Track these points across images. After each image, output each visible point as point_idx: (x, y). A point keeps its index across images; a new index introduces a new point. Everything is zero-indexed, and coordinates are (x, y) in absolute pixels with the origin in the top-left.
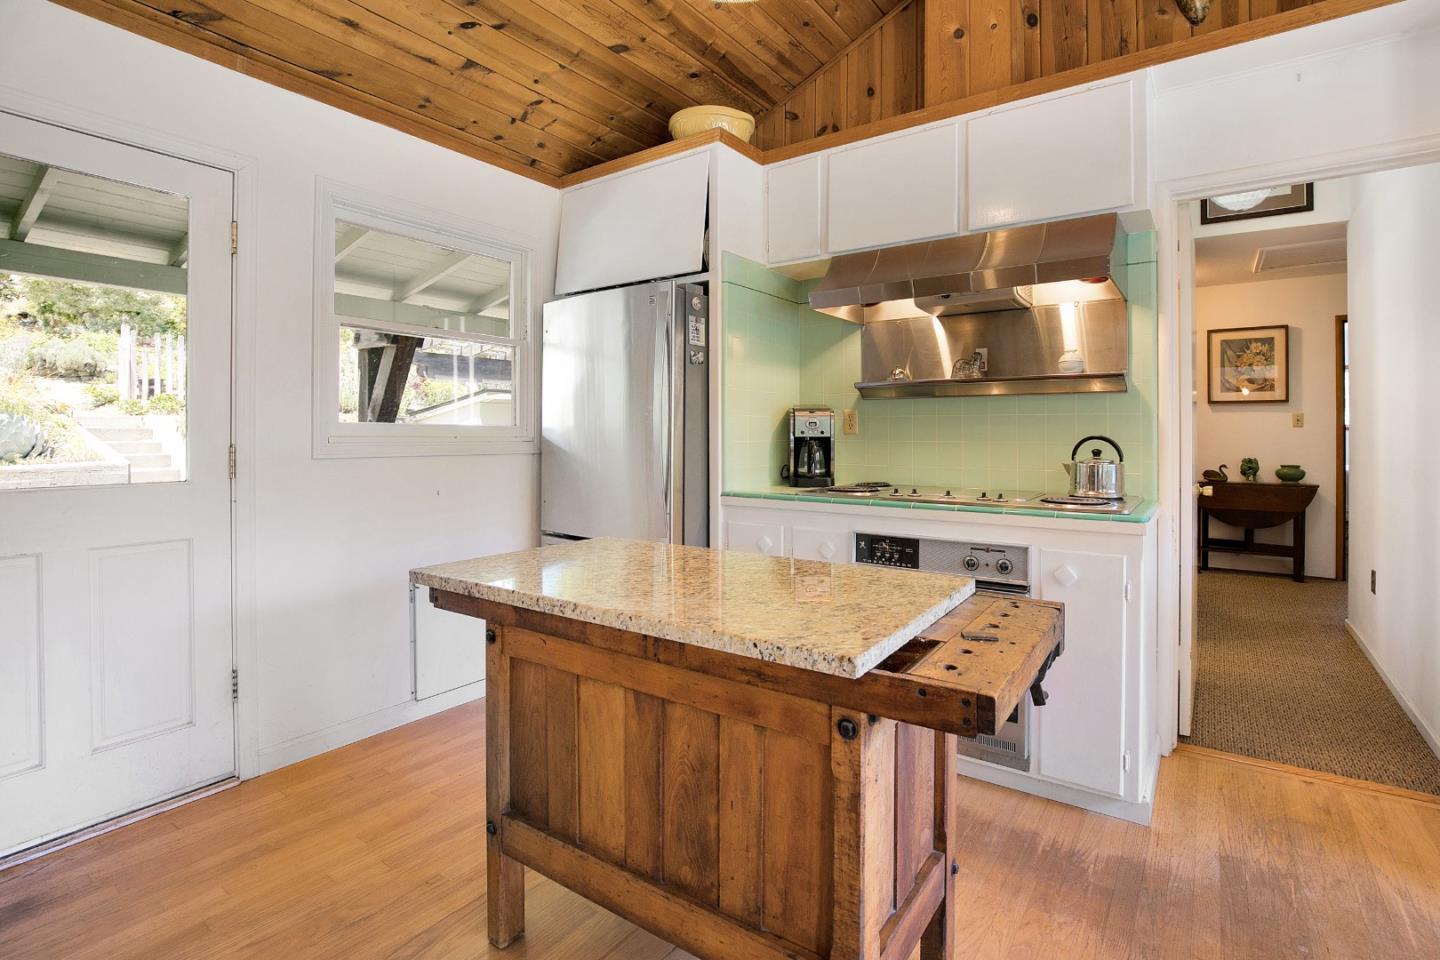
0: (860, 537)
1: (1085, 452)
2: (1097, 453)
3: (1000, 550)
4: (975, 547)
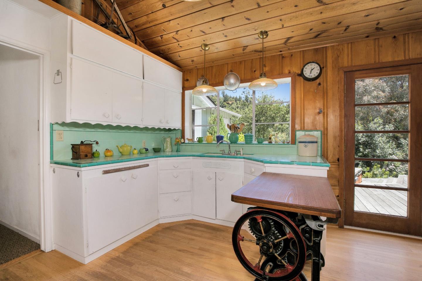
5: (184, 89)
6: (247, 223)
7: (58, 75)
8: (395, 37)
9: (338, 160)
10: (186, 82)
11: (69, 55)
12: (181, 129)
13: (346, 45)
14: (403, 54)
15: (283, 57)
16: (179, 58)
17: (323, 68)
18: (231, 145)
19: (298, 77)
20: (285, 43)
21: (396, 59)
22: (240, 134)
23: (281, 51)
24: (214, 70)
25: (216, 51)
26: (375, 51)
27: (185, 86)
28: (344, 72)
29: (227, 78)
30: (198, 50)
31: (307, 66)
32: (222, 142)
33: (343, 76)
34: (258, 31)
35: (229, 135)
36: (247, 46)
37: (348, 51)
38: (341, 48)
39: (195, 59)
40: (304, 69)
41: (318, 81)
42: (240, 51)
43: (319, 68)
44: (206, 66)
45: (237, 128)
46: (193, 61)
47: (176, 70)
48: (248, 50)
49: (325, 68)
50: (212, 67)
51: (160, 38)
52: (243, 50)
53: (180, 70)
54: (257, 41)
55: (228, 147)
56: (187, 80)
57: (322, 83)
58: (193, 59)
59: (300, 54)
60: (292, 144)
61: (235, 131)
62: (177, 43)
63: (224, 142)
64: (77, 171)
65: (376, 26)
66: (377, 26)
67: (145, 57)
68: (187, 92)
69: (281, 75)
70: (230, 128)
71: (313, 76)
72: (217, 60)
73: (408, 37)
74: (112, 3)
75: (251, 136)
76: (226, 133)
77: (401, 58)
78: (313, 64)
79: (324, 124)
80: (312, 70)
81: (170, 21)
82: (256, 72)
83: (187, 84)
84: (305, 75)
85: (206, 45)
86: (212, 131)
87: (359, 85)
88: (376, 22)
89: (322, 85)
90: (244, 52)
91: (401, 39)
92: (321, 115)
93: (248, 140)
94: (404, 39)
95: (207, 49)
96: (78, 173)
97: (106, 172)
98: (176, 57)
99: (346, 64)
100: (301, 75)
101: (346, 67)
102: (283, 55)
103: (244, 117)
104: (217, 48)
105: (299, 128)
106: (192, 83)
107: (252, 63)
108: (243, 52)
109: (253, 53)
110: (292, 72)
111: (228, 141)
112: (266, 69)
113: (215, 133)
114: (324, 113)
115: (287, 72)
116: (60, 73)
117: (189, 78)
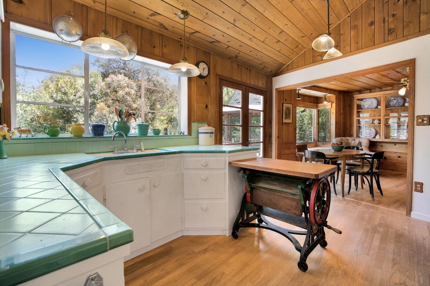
5: (9, 16)
8: (238, 65)
14: (241, 77)
21: (239, 80)
26: (231, 70)
27: (13, 11)
28: (219, 79)
31: (201, 63)
35: (116, 124)
36: (160, 14)
40: (199, 66)
41: (205, 80)
42: (147, 13)
48: (155, 18)
52: (151, 15)
55: (125, 142)
56: (20, 2)
57: (207, 83)
65: (237, 54)
73: (242, 68)
75: (147, 126)
78: (205, 64)
80: (204, 69)
83: (18, 9)
90: (149, 17)
99: (219, 73)
105: (194, 120)
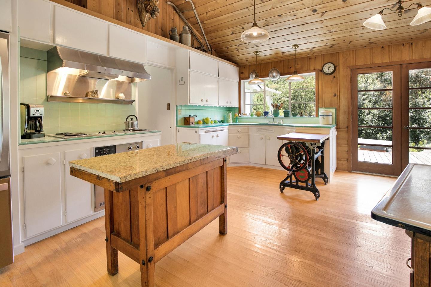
0: (96, 149)
1: (129, 119)
2: (132, 119)
3: (136, 143)
4: (130, 144)
5: (240, 79)
6: (284, 149)
7: (182, 80)
8: (383, 47)
9: (347, 127)
10: (241, 74)
11: (189, 70)
12: (238, 107)
13: (351, 52)
14: (388, 58)
15: (310, 59)
16: (238, 59)
17: (337, 66)
18: (274, 118)
19: (320, 72)
20: (311, 50)
21: (384, 62)
22: (280, 110)
23: (308, 55)
24: (262, 67)
25: (264, 55)
26: (370, 56)
27: (241, 77)
28: (350, 70)
29: (271, 72)
30: (251, 54)
31: (326, 65)
32: (268, 116)
33: (350, 72)
34: (292, 45)
35: (273, 111)
36: (285, 52)
37: (353, 56)
38: (348, 54)
39: (249, 59)
40: (324, 67)
41: (333, 75)
42: (281, 55)
43: (333, 67)
44: (257, 63)
45: (278, 106)
46: (247, 61)
47: (235, 66)
48: (285, 54)
49: (338, 67)
50: (260, 64)
51: (227, 48)
53: (237, 67)
54: (292, 50)
55: (273, 119)
56: (243, 73)
57: (336, 77)
58: (247, 59)
59: (322, 57)
60: (316, 117)
61: (277, 108)
62: (238, 51)
63: (269, 116)
64: (195, 130)
66: (369, 42)
67: (219, 63)
68: (242, 81)
69: (308, 71)
70: (273, 106)
71: (330, 72)
72: (264, 60)
73: (391, 48)
74: (203, 35)
75: (288, 112)
76: (271, 110)
77: (387, 61)
78: (330, 64)
79: (337, 104)
80: (329, 68)
81: (235, 40)
82: (291, 68)
83: (242, 76)
84: (324, 71)
85: (257, 52)
86: (256, 107)
87: (360, 78)
88: (369, 40)
89: (336, 78)
91: (387, 48)
92: (336, 97)
93: (286, 114)
94: (389, 49)
95: (258, 54)
96: (196, 131)
97: (206, 132)
98: (236, 59)
99: (352, 64)
100: (322, 70)
101: (352, 66)
102: (310, 57)
103: (284, 92)
104: (264, 54)
105: (321, 106)
106: (246, 74)
107: (288, 62)
108: (282, 55)
109: (289, 56)
110: (315, 69)
111: (272, 115)
112: (299, 66)
113: (259, 109)
114: (338, 97)
115: (312, 68)
116: (183, 79)
117: (243, 71)
